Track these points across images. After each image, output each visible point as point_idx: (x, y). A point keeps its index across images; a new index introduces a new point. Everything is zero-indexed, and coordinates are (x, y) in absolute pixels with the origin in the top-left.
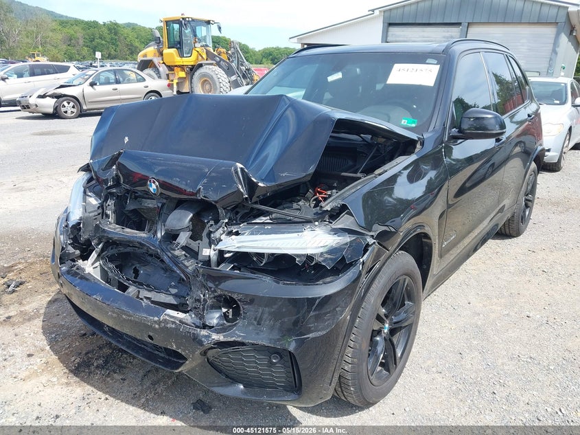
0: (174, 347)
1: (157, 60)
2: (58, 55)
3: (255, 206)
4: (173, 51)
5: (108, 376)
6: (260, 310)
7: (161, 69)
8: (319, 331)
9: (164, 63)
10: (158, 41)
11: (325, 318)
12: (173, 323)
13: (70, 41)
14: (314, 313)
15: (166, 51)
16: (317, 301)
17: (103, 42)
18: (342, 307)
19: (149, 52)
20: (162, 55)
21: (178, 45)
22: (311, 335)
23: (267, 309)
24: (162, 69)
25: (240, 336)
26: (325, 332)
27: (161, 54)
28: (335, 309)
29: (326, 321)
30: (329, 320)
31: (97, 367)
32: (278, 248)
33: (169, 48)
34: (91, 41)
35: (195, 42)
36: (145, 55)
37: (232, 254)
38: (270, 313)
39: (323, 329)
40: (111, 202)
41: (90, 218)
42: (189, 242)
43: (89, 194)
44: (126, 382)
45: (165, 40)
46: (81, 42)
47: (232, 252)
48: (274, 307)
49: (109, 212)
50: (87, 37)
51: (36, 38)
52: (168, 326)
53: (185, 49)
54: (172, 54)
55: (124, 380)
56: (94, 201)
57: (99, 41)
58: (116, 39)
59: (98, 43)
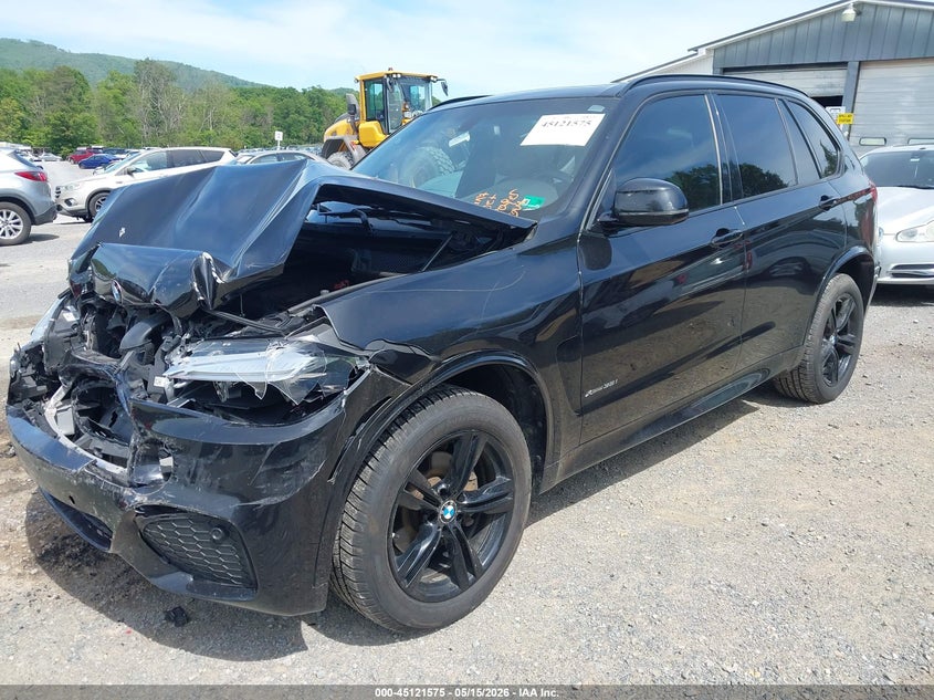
0: (96, 514)
1: (349, 140)
2: (236, 139)
3: (219, 314)
4: (374, 125)
5: (76, 569)
6: (194, 462)
7: (355, 153)
8: (274, 495)
9: (360, 144)
10: (353, 110)
11: (284, 476)
12: (93, 477)
13: (255, 118)
14: (265, 468)
15: (364, 125)
16: (269, 451)
17: (302, 118)
18: (311, 462)
19: (340, 128)
20: (358, 131)
21: (379, 114)
22: (263, 502)
23: (202, 460)
24: (357, 152)
25: (169, 498)
26: (284, 498)
27: (356, 130)
28: (298, 464)
29: (284, 481)
30: (289, 479)
31: (69, 556)
32: (233, 374)
33: (368, 120)
34: (285, 118)
35: (406, 110)
36: (334, 133)
37: (184, 384)
38: (206, 466)
39: (282, 493)
40: (90, 319)
41: (59, 339)
42: (133, 366)
43: (69, 307)
44: (95, 578)
45: (361, 108)
46: (270, 119)
47: (185, 380)
48: (210, 456)
49: (87, 333)
50: (278, 111)
51: (207, 115)
52: (87, 481)
53: (392, 122)
54: (372, 129)
55: (94, 575)
56: (70, 317)
57: (295, 116)
58: (320, 113)
59: (294, 121)
